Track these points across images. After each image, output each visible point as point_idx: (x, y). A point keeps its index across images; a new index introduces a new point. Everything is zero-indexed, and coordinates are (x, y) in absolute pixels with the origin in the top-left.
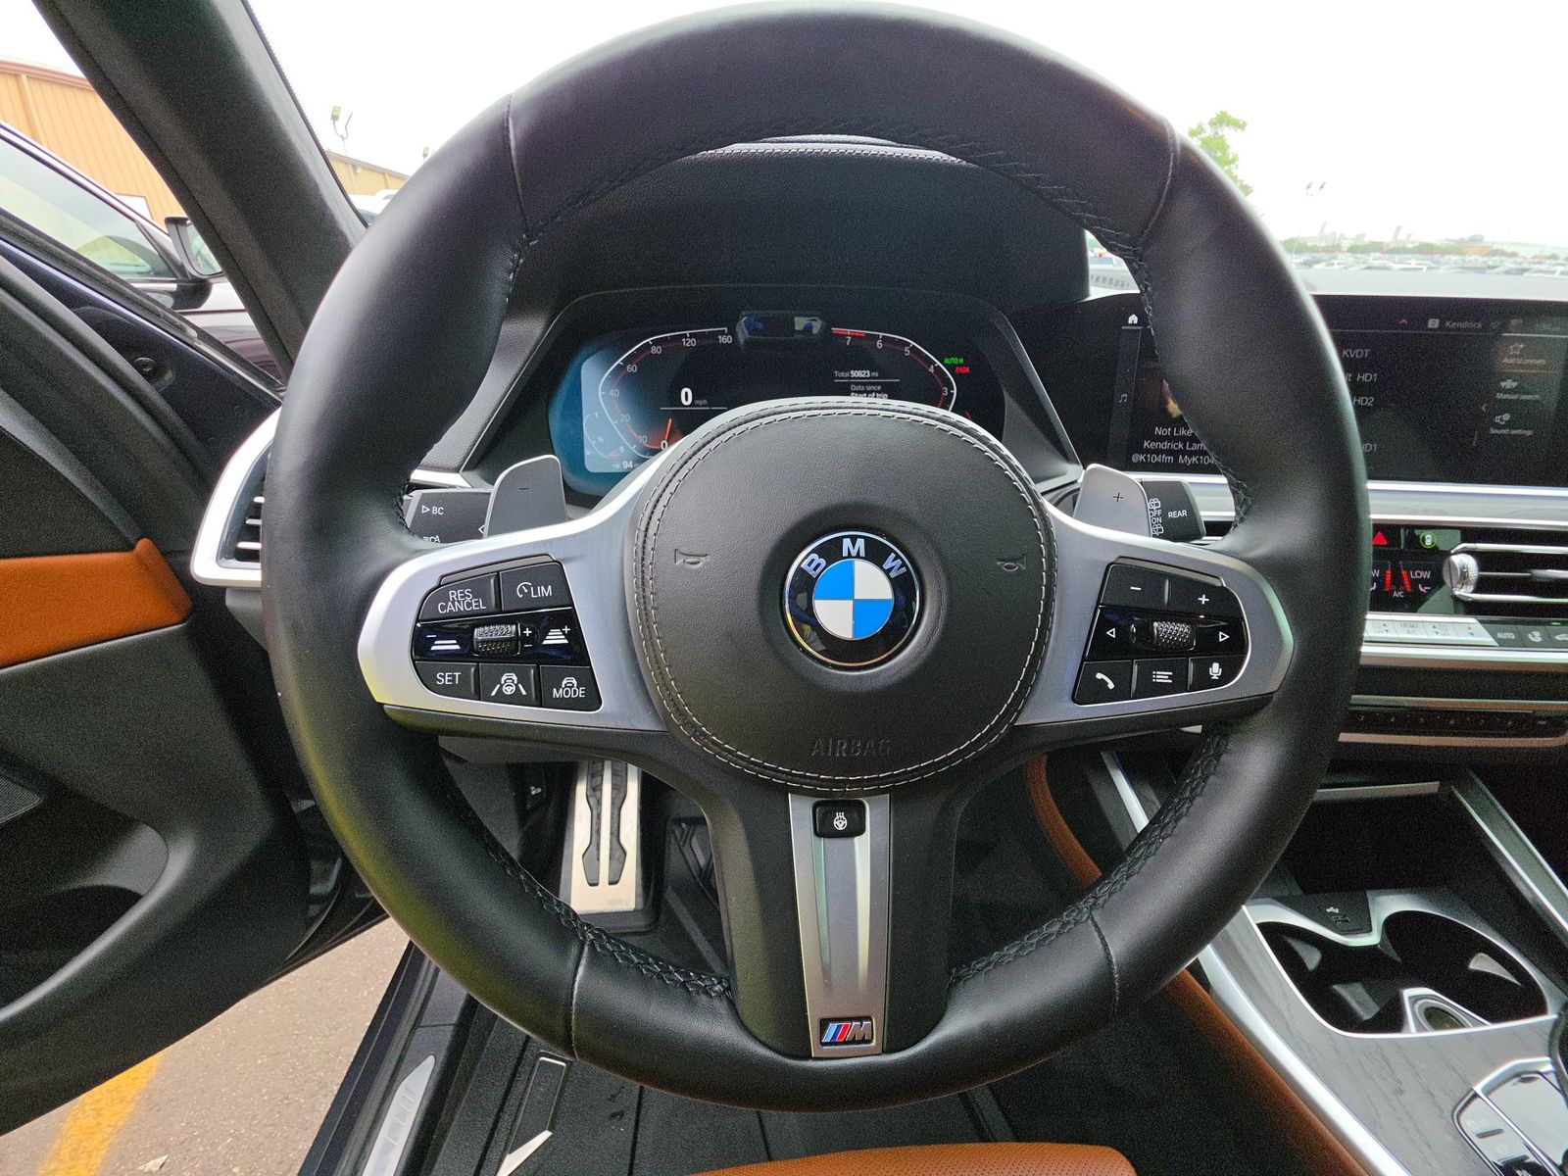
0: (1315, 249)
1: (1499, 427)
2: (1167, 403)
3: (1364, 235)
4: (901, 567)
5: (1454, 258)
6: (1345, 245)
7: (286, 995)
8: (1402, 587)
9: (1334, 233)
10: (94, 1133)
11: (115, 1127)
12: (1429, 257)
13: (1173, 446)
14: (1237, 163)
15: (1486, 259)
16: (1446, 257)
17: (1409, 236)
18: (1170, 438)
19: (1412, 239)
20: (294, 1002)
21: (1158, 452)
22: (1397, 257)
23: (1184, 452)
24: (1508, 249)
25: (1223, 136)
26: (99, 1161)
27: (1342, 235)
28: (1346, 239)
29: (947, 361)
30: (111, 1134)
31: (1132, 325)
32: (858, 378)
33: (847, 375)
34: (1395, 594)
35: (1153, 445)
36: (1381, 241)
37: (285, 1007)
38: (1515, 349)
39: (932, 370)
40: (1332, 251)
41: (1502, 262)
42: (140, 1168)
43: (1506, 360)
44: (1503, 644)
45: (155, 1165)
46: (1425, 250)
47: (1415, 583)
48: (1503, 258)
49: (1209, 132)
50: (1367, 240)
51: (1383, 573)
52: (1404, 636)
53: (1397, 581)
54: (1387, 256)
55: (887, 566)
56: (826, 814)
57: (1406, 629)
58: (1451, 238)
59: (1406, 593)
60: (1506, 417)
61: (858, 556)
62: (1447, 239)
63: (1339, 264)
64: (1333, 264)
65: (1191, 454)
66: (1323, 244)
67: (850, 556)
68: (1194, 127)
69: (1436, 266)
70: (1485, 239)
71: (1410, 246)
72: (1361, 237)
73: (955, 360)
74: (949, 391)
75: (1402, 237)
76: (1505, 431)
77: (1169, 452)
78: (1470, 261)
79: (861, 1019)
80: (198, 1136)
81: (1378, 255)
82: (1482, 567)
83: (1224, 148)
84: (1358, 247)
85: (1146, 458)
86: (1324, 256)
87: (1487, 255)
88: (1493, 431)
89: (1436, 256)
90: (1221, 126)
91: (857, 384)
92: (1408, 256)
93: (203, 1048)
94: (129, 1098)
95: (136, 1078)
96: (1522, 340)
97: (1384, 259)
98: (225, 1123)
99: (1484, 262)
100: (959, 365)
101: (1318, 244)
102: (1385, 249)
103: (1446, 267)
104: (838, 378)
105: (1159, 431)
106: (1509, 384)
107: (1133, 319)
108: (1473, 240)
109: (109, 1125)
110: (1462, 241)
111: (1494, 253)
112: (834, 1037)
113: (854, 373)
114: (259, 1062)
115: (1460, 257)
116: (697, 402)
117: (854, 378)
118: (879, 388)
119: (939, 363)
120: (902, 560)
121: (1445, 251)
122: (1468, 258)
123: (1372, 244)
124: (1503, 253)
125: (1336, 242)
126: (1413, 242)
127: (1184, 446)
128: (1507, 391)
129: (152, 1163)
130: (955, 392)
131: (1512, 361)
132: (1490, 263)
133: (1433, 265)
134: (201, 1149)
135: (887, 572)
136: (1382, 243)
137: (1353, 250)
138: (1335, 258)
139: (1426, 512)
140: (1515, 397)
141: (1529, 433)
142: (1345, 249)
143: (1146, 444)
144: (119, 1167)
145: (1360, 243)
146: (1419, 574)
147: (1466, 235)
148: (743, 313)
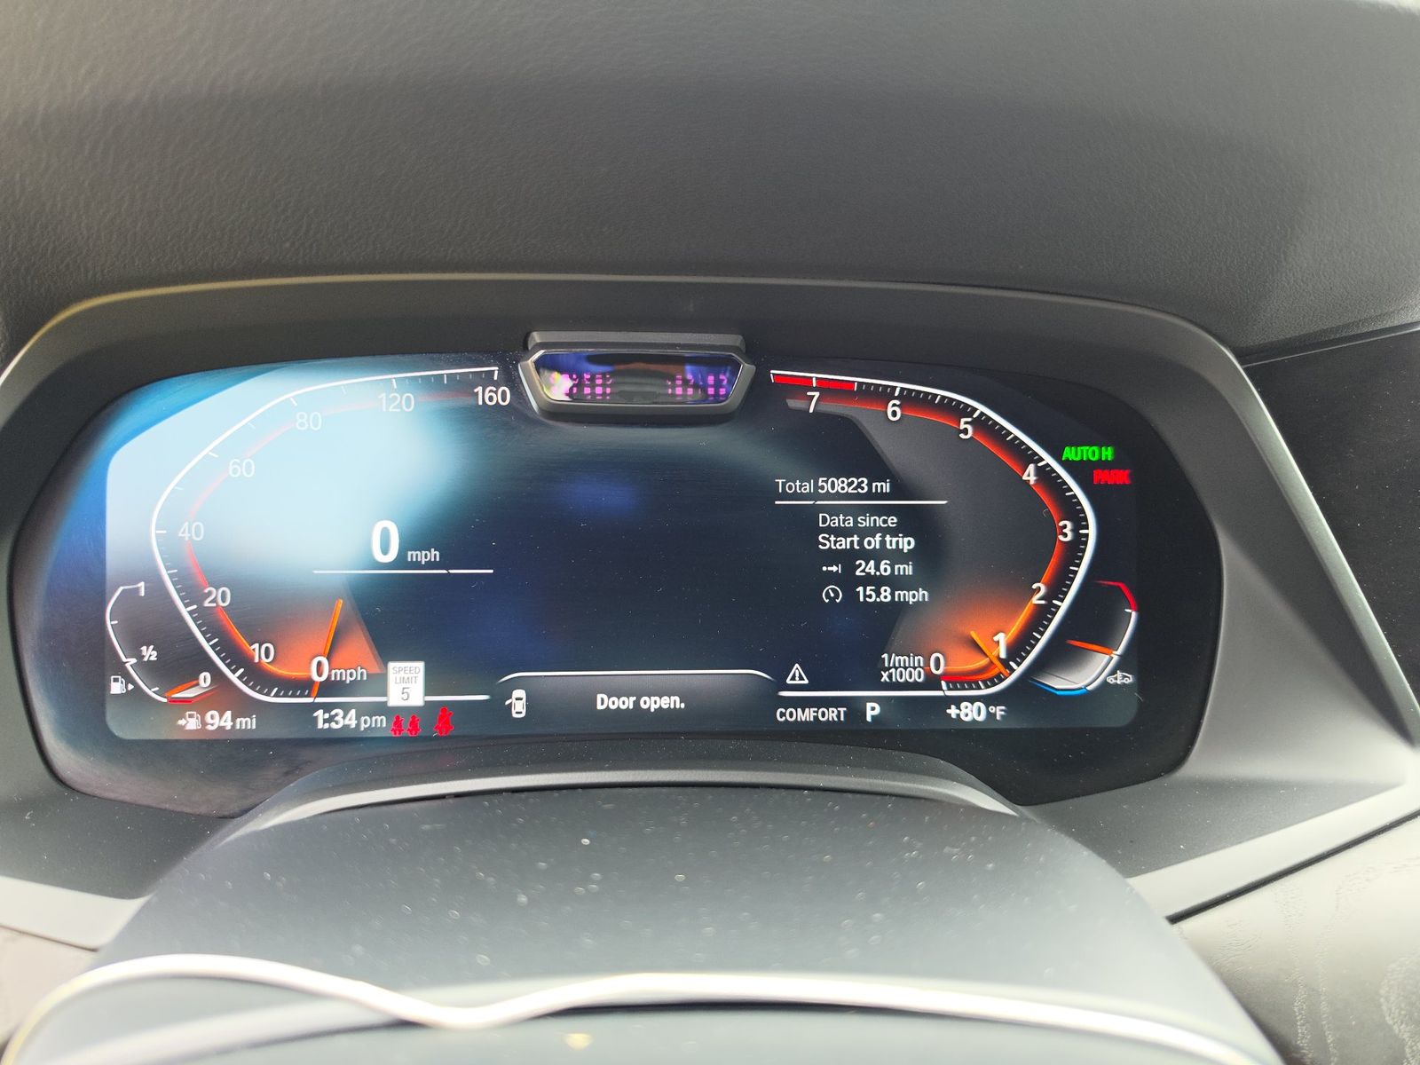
29: (1070, 453)
32: (838, 496)
33: (808, 488)
39: (1030, 475)
73: (1089, 453)
74: (1075, 530)
91: (834, 511)
100: (1101, 464)
104: (785, 496)
113: (826, 485)
116: (412, 555)
117: (828, 496)
118: (892, 521)
119: (1048, 459)
130: (1092, 532)
148: (536, 337)
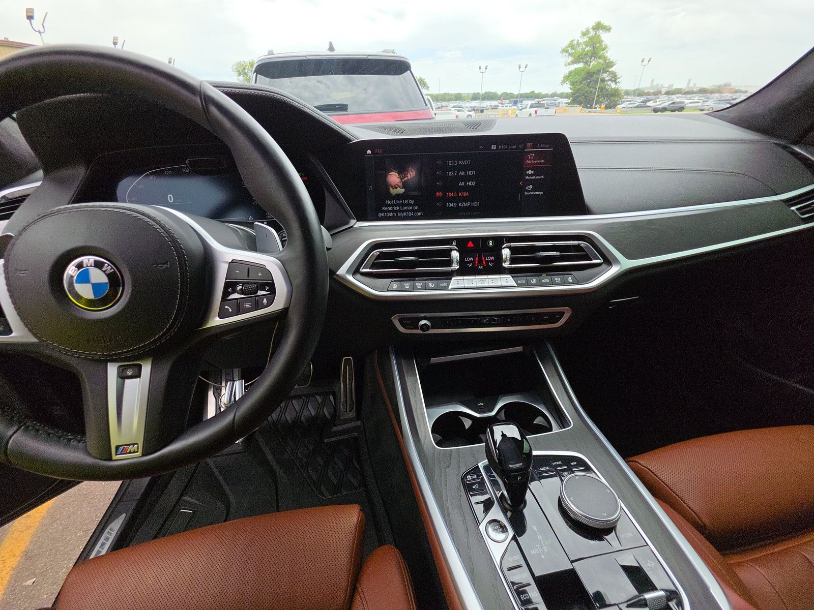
0: (648, 94)
1: (528, 191)
2: (390, 189)
3: (673, 85)
4: (111, 269)
5: (717, 95)
6: (664, 91)
7: (93, 503)
8: (482, 264)
9: (658, 85)
10: (3, 570)
11: (12, 567)
12: (705, 95)
13: (395, 209)
14: (607, 49)
15: (732, 95)
16: (713, 95)
17: (695, 84)
18: (393, 205)
19: (696, 86)
20: (96, 506)
21: (389, 211)
22: (689, 96)
23: (400, 211)
24: (743, 90)
25: (599, 35)
26: (6, 582)
27: (662, 85)
28: (664, 87)
30: (10, 570)
31: (369, 154)
34: (479, 267)
35: (386, 209)
36: (681, 87)
37: (92, 509)
38: (531, 156)
40: (657, 95)
41: (740, 96)
42: (24, 584)
43: (527, 162)
44: (519, 285)
45: (31, 582)
46: (703, 91)
47: (487, 262)
48: (741, 94)
49: (592, 33)
50: (674, 87)
51: (475, 259)
52: (479, 285)
53: (480, 262)
54: (684, 96)
55: (104, 269)
56: (123, 370)
57: (480, 282)
58: (715, 85)
59: (484, 267)
60: (531, 187)
61: (91, 266)
62: (714, 86)
63: (659, 101)
64: (656, 102)
65: (403, 212)
66: (653, 91)
67: (87, 266)
68: (584, 30)
69: (708, 100)
70: (731, 85)
71: (695, 90)
72: (671, 86)
75: (691, 85)
76: (532, 193)
77: (393, 211)
78: (724, 96)
79: (134, 444)
80: (50, 569)
81: (680, 95)
82: (512, 253)
83: (601, 42)
84: (670, 91)
85: (384, 215)
86: (653, 97)
87: (733, 93)
88: (526, 193)
89: (708, 95)
90: (598, 30)
92: (694, 95)
93: (50, 531)
94: (17, 555)
95: (20, 546)
96: (532, 152)
97: (683, 97)
98: (62, 563)
99: (731, 97)
101: (650, 91)
102: (683, 92)
103: (712, 100)
105: (388, 202)
106: (530, 172)
107: (369, 152)
108: (726, 85)
109: (9, 567)
110: (720, 86)
111: (736, 92)
112: (122, 452)
114: (79, 535)
115: (720, 95)
116: (176, 201)
120: (111, 267)
121: (712, 92)
122: (723, 95)
123: (676, 89)
124: (741, 92)
125: (659, 90)
126: (697, 88)
127: (400, 208)
128: (529, 175)
129: (29, 581)
131: (530, 162)
132: (734, 97)
133: (706, 100)
134: (51, 574)
135: (104, 272)
136: (681, 89)
137: (668, 93)
138: (658, 98)
139: (489, 231)
140: (533, 178)
141: (541, 193)
142: (663, 93)
143: (383, 208)
144: (15, 584)
145: (671, 90)
146: (489, 258)
147: (722, 83)
